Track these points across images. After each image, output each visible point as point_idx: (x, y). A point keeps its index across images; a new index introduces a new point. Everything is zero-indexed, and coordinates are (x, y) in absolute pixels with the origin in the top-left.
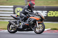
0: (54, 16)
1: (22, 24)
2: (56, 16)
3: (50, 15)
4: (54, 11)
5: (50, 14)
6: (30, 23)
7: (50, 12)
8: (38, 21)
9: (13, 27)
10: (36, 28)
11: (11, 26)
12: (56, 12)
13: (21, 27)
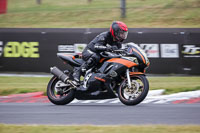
0: (21, 57)
1: (87, 78)
2: (26, 56)
3: (10, 52)
4: (21, 42)
5: (10, 49)
6: (109, 76)
7: (10, 43)
8: (130, 69)
9: (63, 88)
10: (125, 90)
11: (56, 86)
12: (25, 44)
13: (85, 86)
